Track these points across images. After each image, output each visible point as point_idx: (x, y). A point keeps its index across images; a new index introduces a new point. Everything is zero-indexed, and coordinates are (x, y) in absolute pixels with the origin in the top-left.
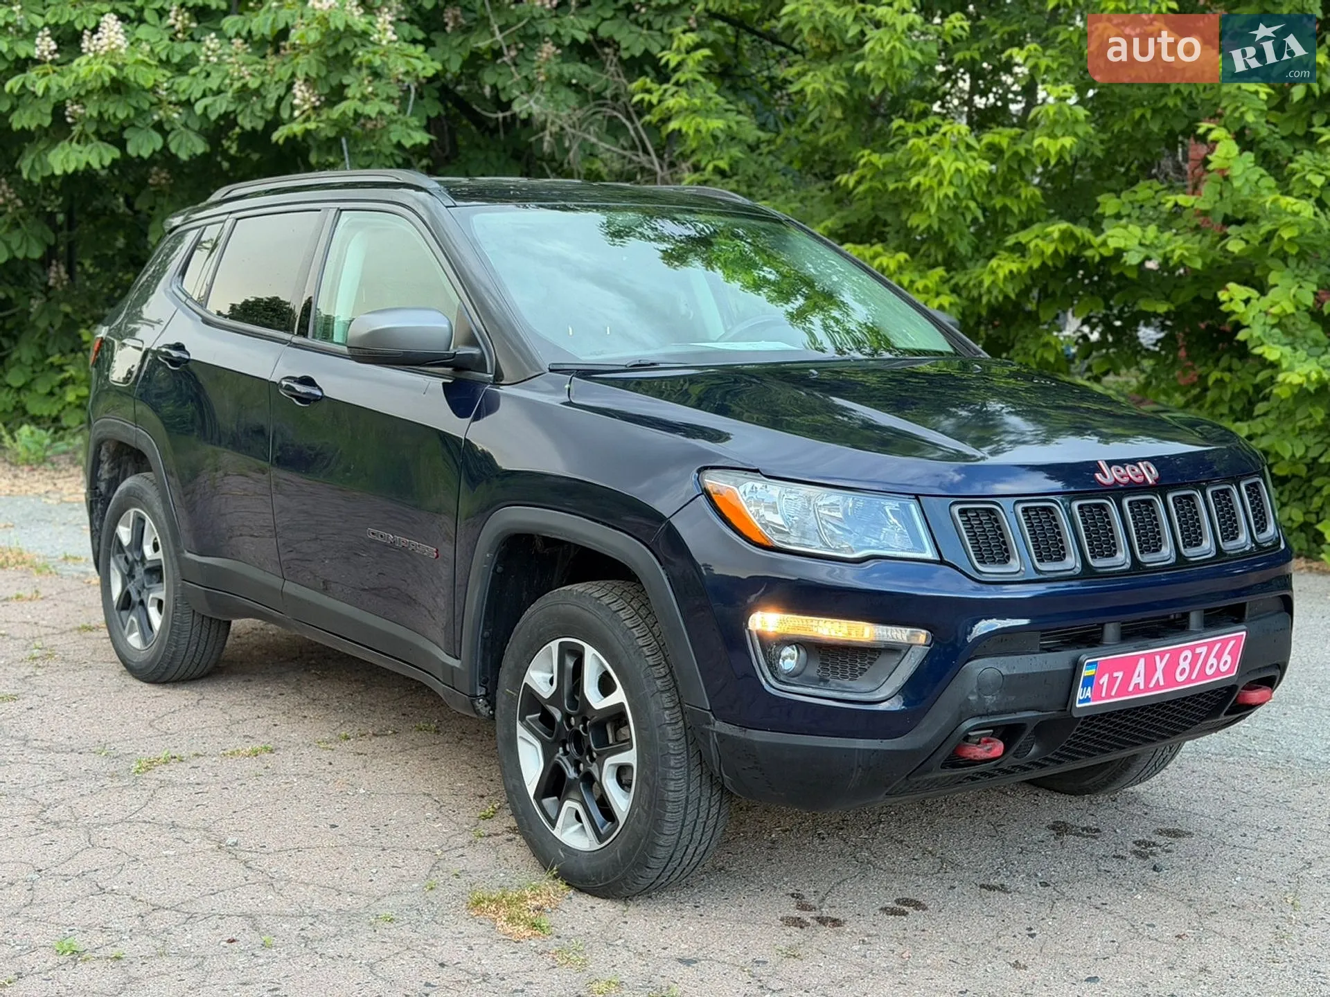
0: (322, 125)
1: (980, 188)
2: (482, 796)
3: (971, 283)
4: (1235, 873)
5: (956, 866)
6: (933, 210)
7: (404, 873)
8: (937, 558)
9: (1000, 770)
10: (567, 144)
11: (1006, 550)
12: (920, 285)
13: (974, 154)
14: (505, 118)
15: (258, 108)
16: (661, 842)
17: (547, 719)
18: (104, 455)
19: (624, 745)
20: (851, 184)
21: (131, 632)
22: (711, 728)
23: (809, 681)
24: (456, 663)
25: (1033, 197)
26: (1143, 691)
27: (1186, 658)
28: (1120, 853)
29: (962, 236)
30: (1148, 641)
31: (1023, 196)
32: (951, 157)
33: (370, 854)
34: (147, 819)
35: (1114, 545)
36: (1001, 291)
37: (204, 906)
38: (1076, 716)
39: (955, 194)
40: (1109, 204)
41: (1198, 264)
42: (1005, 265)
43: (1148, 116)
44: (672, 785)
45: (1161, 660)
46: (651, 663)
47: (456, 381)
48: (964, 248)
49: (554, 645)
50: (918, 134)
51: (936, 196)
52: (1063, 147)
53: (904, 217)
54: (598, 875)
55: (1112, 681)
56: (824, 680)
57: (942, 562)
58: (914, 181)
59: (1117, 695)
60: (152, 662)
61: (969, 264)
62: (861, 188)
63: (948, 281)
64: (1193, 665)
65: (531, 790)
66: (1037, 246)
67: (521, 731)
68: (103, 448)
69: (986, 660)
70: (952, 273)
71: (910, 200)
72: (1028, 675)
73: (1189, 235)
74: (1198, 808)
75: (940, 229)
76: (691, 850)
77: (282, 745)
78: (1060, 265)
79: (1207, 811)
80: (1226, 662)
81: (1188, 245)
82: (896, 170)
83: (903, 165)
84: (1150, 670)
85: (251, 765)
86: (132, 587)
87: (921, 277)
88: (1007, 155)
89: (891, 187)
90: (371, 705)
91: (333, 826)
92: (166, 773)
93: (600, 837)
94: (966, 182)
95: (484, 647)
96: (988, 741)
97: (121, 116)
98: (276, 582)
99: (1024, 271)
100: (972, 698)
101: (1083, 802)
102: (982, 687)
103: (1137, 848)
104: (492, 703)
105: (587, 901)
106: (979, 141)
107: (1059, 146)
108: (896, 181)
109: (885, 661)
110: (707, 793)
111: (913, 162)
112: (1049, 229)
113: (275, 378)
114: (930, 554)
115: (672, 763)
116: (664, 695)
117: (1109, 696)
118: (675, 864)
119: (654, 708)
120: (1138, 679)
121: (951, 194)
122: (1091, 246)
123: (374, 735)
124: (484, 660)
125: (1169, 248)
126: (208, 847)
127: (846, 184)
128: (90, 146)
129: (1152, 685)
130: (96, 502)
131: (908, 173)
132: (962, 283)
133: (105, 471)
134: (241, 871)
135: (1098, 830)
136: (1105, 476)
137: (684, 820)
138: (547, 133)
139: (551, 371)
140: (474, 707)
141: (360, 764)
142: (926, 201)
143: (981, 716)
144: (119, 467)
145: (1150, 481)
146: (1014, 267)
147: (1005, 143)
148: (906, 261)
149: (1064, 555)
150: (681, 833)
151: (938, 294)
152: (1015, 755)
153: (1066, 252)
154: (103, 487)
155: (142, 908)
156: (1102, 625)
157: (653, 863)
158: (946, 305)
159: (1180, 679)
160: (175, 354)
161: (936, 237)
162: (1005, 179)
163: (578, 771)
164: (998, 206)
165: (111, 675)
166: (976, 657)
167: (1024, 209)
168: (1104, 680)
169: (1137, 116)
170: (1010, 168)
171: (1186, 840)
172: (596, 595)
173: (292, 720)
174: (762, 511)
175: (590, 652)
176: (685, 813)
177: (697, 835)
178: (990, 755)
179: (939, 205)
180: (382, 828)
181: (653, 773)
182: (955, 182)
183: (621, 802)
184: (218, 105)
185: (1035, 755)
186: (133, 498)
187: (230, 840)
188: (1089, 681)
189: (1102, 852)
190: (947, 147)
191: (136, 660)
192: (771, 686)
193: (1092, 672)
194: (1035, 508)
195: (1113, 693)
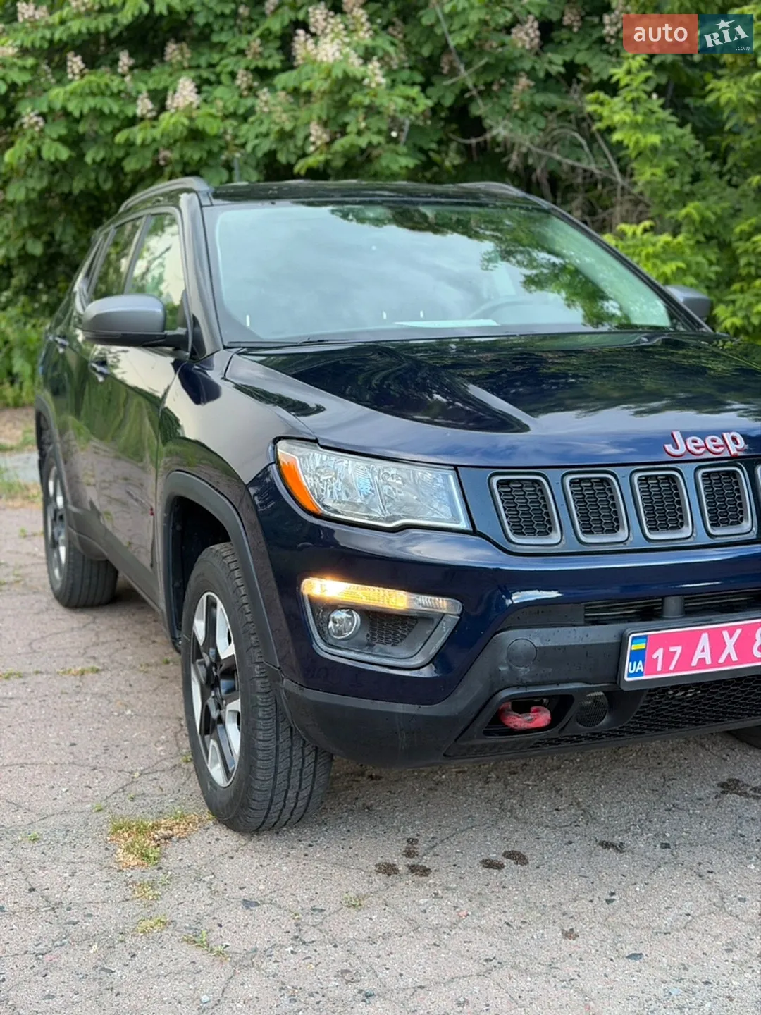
0: (332, 157)
5: (592, 819)
7: (91, 793)
8: (470, 529)
11: (547, 522)
15: (291, 146)
16: (256, 787)
19: (235, 695)
21: (55, 566)
22: (281, 684)
23: (360, 646)
26: (708, 667)
30: (717, 616)
35: (681, 517)
38: (625, 689)
44: (260, 735)
45: (731, 636)
46: (249, 620)
49: (204, 598)
54: (224, 811)
55: (668, 657)
56: (370, 645)
57: (474, 532)
59: (677, 669)
60: (61, 591)
65: (198, 725)
69: (518, 631)
72: (565, 647)
76: (291, 794)
77: (111, 666)
84: (717, 645)
85: (69, 683)
86: (55, 530)
91: (73, 745)
93: (227, 776)
96: (532, 711)
97: (196, 157)
100: (502, 669)
102: (513, 658)
109: (423, 630)
110: (298, 744)
114: (464, 524)
115: (260, 715)
116: (257, 650)
117: (665, 670)
119: (248, 661)
120: (703, 653)
124: (178, 607)
129: (721, 661)
136: (676, 447)
137: (276, 768)
138: (515, 154)
139: (224, 348)
141: (154, 687)
143: (518, 686)
145: (734, 452)
149: (616, 528)
150: (275, 779)
152: (578, 722)
156: (661, 598)
157: (254, 805)
159: (758, 654)
160: (60, 341)
166: (509, 628)
168: (659, 654)
173: (141, 644)
175: (219, 606)
176: (277, 762)
177: (295, 781)
180: (112, 748)
181: (247, 724)
188: (638, 655)
191: (57, 587)
192: (321, 648)
193: (642, 646)
194: (590, 479)
195: (671, 668)
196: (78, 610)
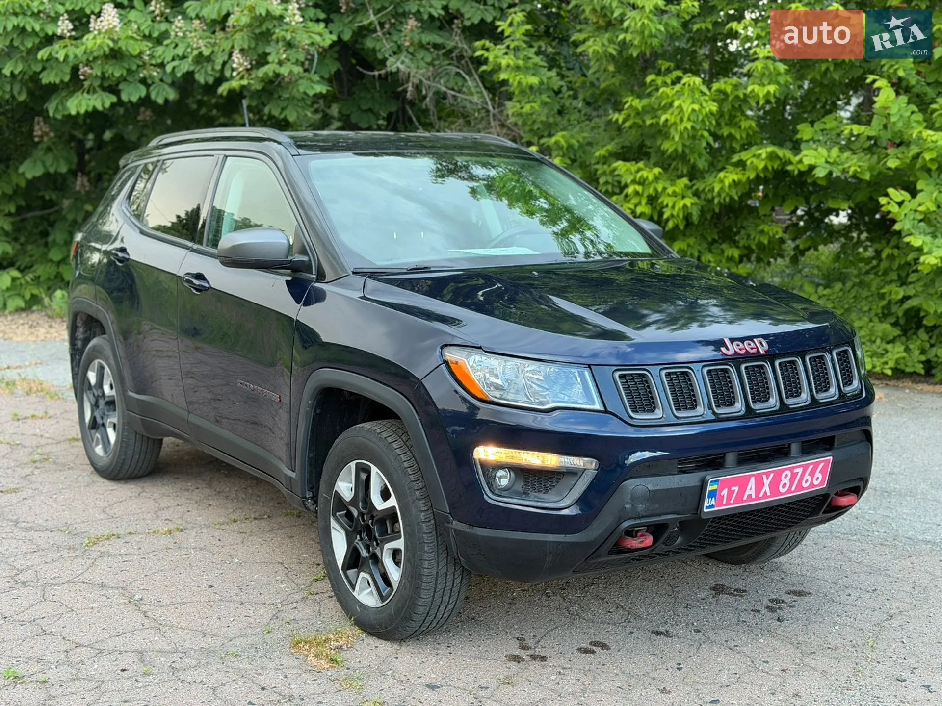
0: (252, 82)
1: (710, 122)
2: (319, 565)
3: (707, 189)
4: (835, 623)
5: (638, 617)
6: (677, 138)
7: (252, 620)
8: (603, 409)
9: (657, 554)
10: (424, 92)
11: (653, 403)
12: (670, 190)
13: (707, 98)
14: (380, 75)
15: (209, 68)
16: (420, 603)
17: (349, 515)
18: (79, 323)
19: (396, 536)
20: (620, 121)
21: (97, 444)
22: (450, 525)
23: (517, 494)
24: (293, 475)
25: (750, 127)
26: (753, 500)
27: (786, 476)
28: (757, 608)
29: (700, 156)
30: (758, 465)
31: (743, 127)
32: (689, 101)
33: (232, 605)
34: (85, 581)
35: (734, 397)
36: (727, 194)
37: (110, 645)
38: (704, 517)
39: (692, 127)
40: (805, 131)
41: (867, 177)
42: (730, 176)
43: (832, 69)
44: (426, 564)
45: (767, 478)
46: (413, 479)
47: (294, 279)
48: (702, 164)
49: (353, 464)
50: (665, 84)
51: (679, 128)
52: (769, 92)
53: (659, 143)
54: (381, 625)
55: (730, 493)
56: (526, 494)
57: (606, 411)
58: (663, 118)
59: (734, 503)
60: (110, 466)
61: (706, 175)
62: (627, 124)
63: (691, 187)
64: (792, 481)
65: (340, 563)
66: (752, 163)
67: (333, 523)
68: (78, 318)
69: (637, 480)
70: (694, 182)
71: (662, 131)
72: (668, 490)
73: (863, 154)
74: (820, 574)
75: (683, 151)
76: (442, 608)
77: (189, 526)
78: (770, 176)
79: (827, 577)
80: (818, 478)
81: (861, 164)
82: (652, 111)
83: (656, 107)
84: (759, 485)
85: (166, 541)
86: (97, 414)
87: (672, 185)
88: (730, 98)
89: (648, 122)
90: (258, 496)
91: (211, 586)
92: (106, 547)
93: (382, 598)
94: (700, 118)
95: (310, 465)
96: (642, 536)
97: (117, 74)
98: (184, 414)
99: (744, 179)
100: (627, 506)
101: (738, 570)
102: (634, 499)
103: (770, 604)
104: (316, 502)
105: (373, 642)
106: (710, 89)
107: (765, 91)
108: (652, 118)
109: (567, 481)
110: (451, 570)
111: (663, 104)
112: (760, 152)
113: (181, 274)
114: (598, 406)
115: (426, 549)
116: (421, 502)
117: (728, 503)
118: (431, 618)
119: (414, 510)
120: (751, 490)
121: (689, 127)
122: (791, 163)
123: (255, 519)
124: (310, 473)
125: (846, 166)
126: (122, 601)
127: (617, 120)
128: (95, 96)
129: (761, 495)
130: (75, 355)
131: (660, 112)
132: (701, 189)
133: (80, 334)
134: (139, 618)
135: (745, 591)
136: (728, 349)
137: (435, 588)
138: (410, 84)
139: (354, 273)
140: (305, 505)
141: (240, 540)
142: (672, 131)
143: (635, 518)
144: (90, 330)
145: (762, 352)
146: (736, 178)
147: (729, 89)
148: (660, 173)
149: (696, 406)
150: (434, 597)
151: (683, 197)
152: (665, 543)
153: (773, 167)
154: (79, 344)
155: (69, 646)
156: (724, 454)
157: (416, 617)
158: (689, 205)
159: (782, 490)
160: (120, 255)
161: (681, 157)
162: (730, 115)
163: (369, 551)
164: (725, 134)
165: (85, 474)
166: (631, 478)
167: (744, 136)
168: (725, 492)
169: (823, 68)
170: (733, 106)
171: (806, 598)
172: (379, 431)
173: (200, 508)
174: (488, 375)
175: (374, 470)
176: (436, 584)
177: (446, 598)
178: (642, 545)
179: (681, 134)
180: (244, 588)
181: (414, 557)
182: (692, 118)
183: (395, 574)
184: (182, 66)
185: (681, 544)
186: (97, 352)
187: (137, 597)
188: (713, 494)
189: (744, 607)
190: (686, 94)
191: (100, 464)
192: (490, 497)
193: (715, 487)
194: (675, 372)
195: (732, 502)
196: (122, 482)
